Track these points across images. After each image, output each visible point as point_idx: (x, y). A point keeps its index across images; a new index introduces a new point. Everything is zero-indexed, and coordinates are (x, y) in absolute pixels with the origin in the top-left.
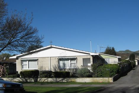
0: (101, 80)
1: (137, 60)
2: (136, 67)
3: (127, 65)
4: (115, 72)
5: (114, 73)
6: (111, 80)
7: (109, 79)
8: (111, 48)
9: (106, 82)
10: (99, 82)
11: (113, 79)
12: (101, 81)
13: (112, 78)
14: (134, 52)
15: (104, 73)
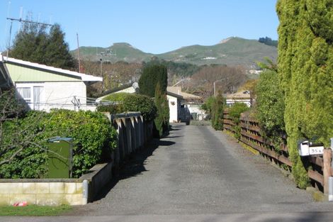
0: (24, 192)
1: (175, 100)
2: (172, 133)
3: (139, 118)
4: (91, 153)
5: (87, 156)
6: (76, 192)
7: (64, 187)
8: (48, 31)
9: (52, 202)
10: (12, 203)
11: (85, 190)
12: (22, 200)
13: (80, 185)
14: (156, 57)
15: (32, 157)
